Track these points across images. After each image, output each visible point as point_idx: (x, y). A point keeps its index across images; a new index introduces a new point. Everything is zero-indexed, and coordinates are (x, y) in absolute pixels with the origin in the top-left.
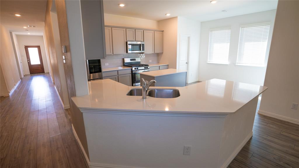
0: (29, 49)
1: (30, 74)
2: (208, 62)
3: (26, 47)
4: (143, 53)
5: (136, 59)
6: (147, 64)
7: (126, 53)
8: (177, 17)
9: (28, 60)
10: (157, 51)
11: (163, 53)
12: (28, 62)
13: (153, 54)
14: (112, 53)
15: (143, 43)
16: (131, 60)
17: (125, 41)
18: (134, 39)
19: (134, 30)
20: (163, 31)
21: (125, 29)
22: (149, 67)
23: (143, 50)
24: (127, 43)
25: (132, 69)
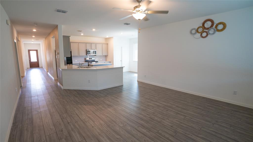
0: (31, 52)
1: (30, 67)
2: (134, 60)
3: (29, 51)
4: (96, 55)
5: (92, 58)
6: (97, 61)
7: (86, 55)
8: (113, 37)
9: (29, 59)
10: (104, 54)
11: (108, 55)
12: (29, 60)
13: (101, 56)
14: (78, 55)
15: (96, 50)
16: (89, 59)
17: (86, 49)
18: (91, 48)
19: (90, 44)
20: (108, 44)
21: (85, 44)
22: (98, 63)
23: (96, 54)
24: (86, 50)
25: (88, 63)
